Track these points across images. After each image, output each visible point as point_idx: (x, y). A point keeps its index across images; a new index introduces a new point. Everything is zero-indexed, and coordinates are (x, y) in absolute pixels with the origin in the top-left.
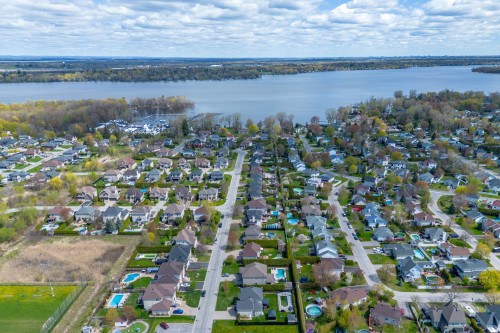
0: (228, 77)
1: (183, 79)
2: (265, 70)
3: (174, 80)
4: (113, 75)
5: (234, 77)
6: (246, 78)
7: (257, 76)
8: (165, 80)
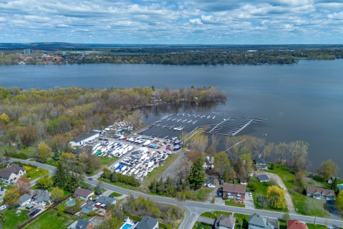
0: (263, 62)
1: (221, 63)
2: (300, 56)
3: (214, 64)
4: (165, 59)
5: (271, 62)
6: (282, 63)
7: (293, 61)
8: (206, 64)
